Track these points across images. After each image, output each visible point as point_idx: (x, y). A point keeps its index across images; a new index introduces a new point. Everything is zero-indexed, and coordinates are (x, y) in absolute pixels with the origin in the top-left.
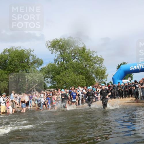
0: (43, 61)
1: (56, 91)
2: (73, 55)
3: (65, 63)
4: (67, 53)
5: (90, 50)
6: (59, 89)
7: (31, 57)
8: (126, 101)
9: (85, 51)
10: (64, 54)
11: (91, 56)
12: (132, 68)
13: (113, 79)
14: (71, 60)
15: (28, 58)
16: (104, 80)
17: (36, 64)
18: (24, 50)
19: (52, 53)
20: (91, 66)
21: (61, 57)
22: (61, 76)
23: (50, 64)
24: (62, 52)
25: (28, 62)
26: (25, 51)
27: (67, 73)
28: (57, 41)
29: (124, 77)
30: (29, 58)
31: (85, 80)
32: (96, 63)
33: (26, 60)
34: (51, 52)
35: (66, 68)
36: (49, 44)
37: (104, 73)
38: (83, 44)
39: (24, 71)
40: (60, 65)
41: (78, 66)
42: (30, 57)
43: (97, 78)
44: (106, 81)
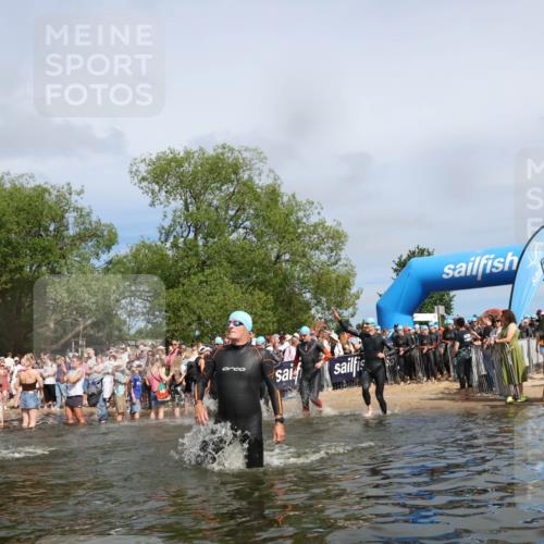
0: (115, 234)
1: (162, 347)
2: (231, 213)
3: (201, 243)
4: (210, 205)
5: (298, 198)
6: (174, 342)
7: (71, 217)
8: (424, 393)
9: (277, 201)
10: (198, 209)
11: (298, 222)
12: (449, 271)
13: (379, 310)
14: (222, 234)
15: (59, 219)
16: (346, 313)
17: (90, 244)
18: (44, 186)
19: (152, 204)
20: (298, 258)
21: (186, 220)
22: (184, 292)
23: (144, 245)
24: (191, 203)
25: (59, 234)
26: (50, 194)
27: (206, 282)
28: (174, 159)
29: (420, 305)
30: (63, 217)
31: (274, 309)
32: (317, 248)
33: (52, 228)
34: (148, 199)
35: (204, 262)
36: (143, 169)
37: (346, 285)
38: (272, 176)
39: (44, 268)
40: (181, 251)
41: (248, 258)
42: (67, 215)
43: (319, 303)
44: (353, 316)
